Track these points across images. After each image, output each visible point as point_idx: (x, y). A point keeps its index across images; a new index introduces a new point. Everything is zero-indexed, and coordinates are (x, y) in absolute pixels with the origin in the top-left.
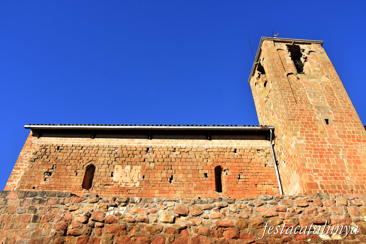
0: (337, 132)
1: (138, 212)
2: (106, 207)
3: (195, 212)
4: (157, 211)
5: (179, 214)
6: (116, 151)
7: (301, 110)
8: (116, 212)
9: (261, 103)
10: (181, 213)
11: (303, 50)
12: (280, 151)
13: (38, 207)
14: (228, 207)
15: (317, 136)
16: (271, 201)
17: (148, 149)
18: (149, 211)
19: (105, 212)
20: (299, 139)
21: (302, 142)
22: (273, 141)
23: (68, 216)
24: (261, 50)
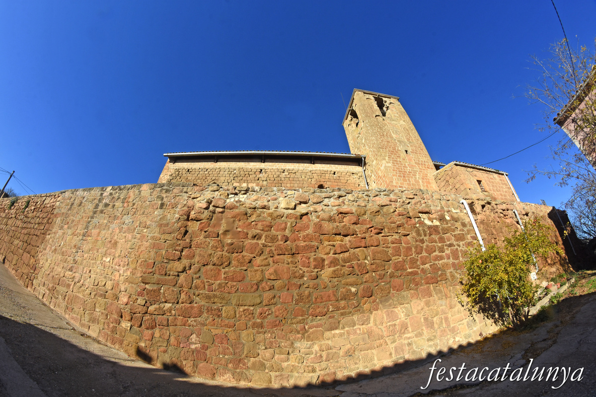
0: (414, 160)
1: (259, 199)
2: (226, 195)
3: (315, 200)
4: (278, 198)
5: (300, 202)
6: (235, 172)
7: (387, 142)
8: (237, 199)
9: (353, 139)
10: (302, 200)
11: (386, 102)
12: (370, 174)
13: (164, 196)
14: (347, 197)
15: (400, 162)
16: (384, 193)
17: (261, 170)
18: (269, 198)
19: (225, 199)
20: (387, 162)
21: (390, 165)
22: (364, 167)
23: (190, 203)
24: (354, 99)
